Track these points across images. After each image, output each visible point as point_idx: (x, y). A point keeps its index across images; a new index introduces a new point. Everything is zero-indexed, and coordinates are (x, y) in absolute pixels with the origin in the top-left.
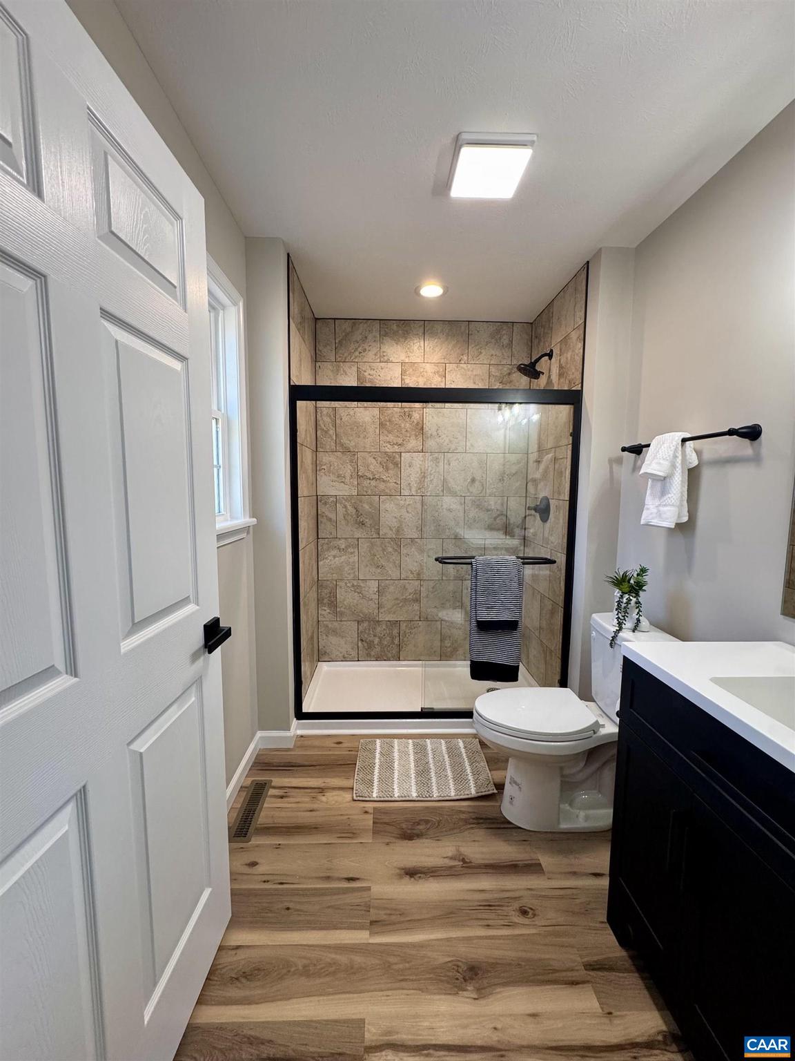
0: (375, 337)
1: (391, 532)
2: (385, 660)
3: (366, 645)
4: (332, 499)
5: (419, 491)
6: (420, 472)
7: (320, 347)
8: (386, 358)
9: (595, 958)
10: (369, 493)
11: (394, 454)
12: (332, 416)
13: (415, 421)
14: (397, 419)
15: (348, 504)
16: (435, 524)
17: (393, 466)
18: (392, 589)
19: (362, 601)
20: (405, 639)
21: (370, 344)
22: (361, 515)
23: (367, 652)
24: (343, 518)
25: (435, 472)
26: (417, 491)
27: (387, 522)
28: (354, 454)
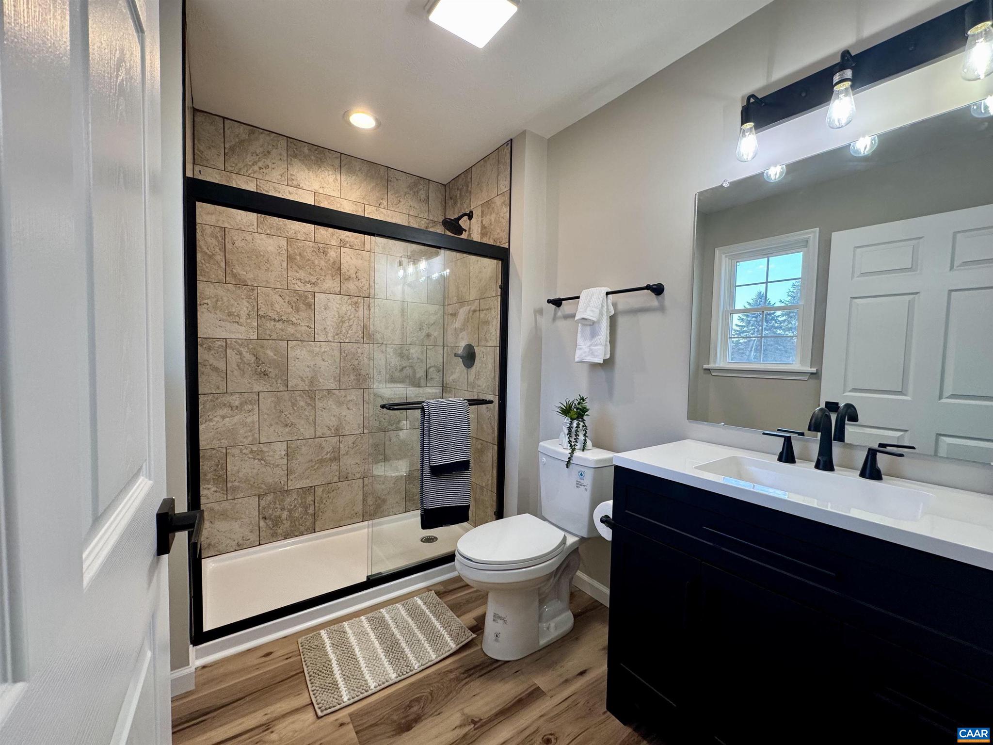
0: (280, 154)
1: (302, 384)
2: (297, 536)
3: (270, 523)
5: (336, 337)
6: (337, 316)
7: (201, 147)
8: (295, 183)
10: (274, 336)
11: (306, 294)
12: (220, 239)
13: (331, 259)
14: (309, 254)
15: (244, 351)
16: (355, 373)
17: (305, 308)
18: (304, 450)
19: (264, 470)
20: (322, 506)
21: (273, 161)
22: (263, 363)
23: (272, 531)
24: (237, 368)
25: (355, 316)
26: (334, 337)
27: (297, 371)
28: (253, 288)
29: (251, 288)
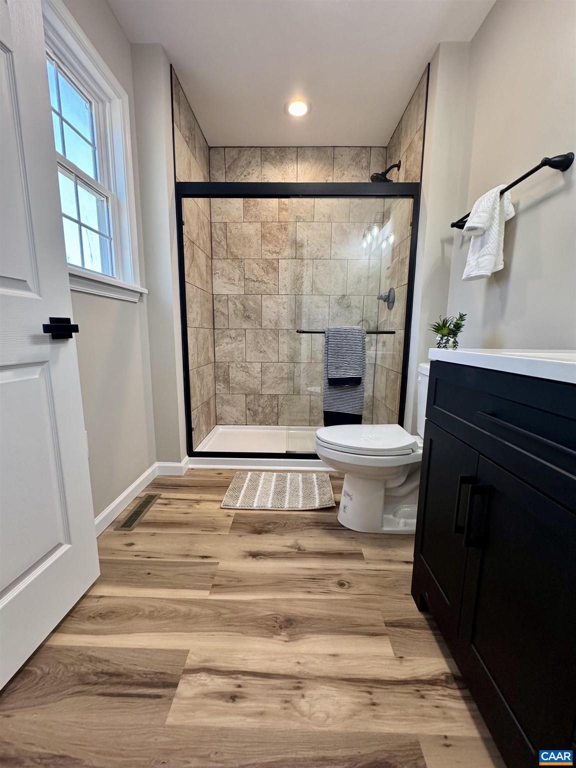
0: (257, 162)
1: (271, 324)
2: (267, 425)
3: (252, 413)
4: (224, 298)
5: (293, 291)
6: (294, 275)
7: (213, 172)
8: (266, 180)
9: (396, 619)
10: (254, 293)
11: (273, 261)
12: (224, 230)
13: (290, 233)
14: (275, 232)
15: (237, 302)
16: (306, 318)
17: (272, 271)
18: (272, 369)
19: (248, 379)
20: (282, 409)
21: (253, 168)
22: (247, 310)
23: (253, 418)
24: (233, 313)
25: (306, 275)
26: (291, 291)
27: (267, 316)
28: (241, 260)
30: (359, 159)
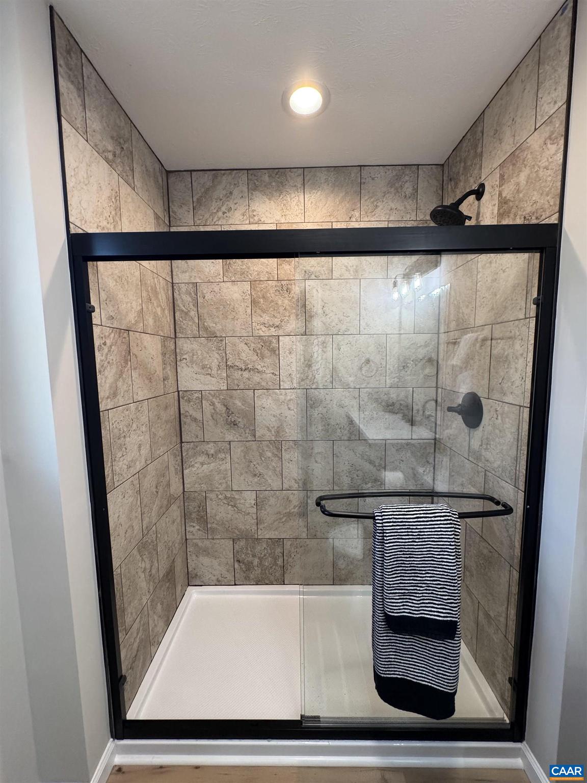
0: (242, 192)
1: (269, 433)
2: (267, 584)
3: (243, 566)
4: (196, 395)
5: (303, 383)
6: (303, 360)
7: (174, 207)
8: (256, 219)
10: (242, 387)
11: (271, 338)
12: (193, 294)
13: (295, 296)
14: (273, 295)
15: (216, 401)
16: (323, 423)
17: (269, 354)
18: (272, 501)
19: (236, 516)
20: (290, 560)
21: (235, 202)
22: (233, 413)
23: (245, 575)
24: (211, 418)
25: (322, 359)
26: (299, 383)
27: (264, 421)
28: (221, 339)
29: (220, 339)
30: (400, 183)
